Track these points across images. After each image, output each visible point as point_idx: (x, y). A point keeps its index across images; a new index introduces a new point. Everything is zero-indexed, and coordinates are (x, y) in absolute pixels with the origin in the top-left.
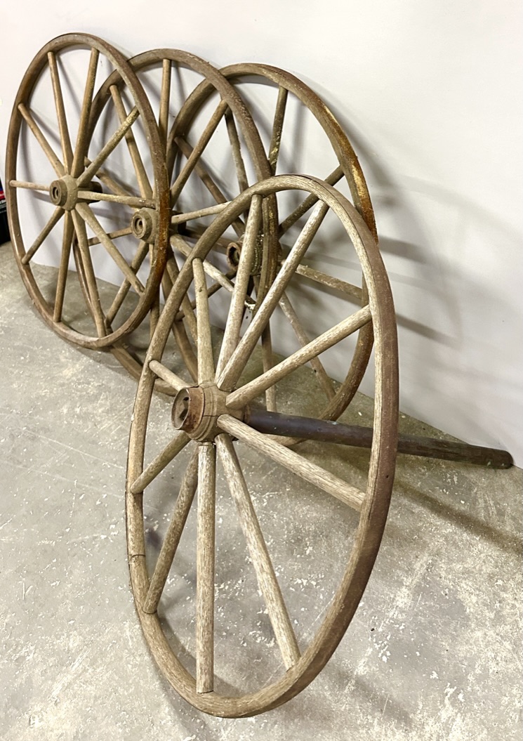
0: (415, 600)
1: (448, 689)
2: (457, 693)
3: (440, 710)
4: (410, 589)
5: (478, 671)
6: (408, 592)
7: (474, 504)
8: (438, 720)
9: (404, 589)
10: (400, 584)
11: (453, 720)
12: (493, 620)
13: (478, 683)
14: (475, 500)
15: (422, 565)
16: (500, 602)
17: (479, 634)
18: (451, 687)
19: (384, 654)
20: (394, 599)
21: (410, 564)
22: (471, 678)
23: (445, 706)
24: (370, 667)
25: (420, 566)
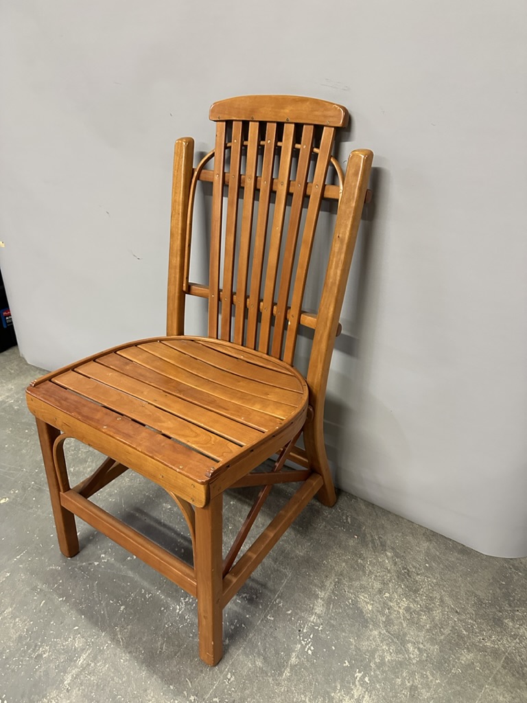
0: (328, 609)
1: (357, 674)
2: (364, 676)
3: (352, 689)
4: (323, 601)
5: (377, 660)
6: (322, 602)
7: (364, 538)
8: (352, 697)
9: (319, 600)
10: (317, 597)
11: (363, 697)
12: (384, 622)
13: (379, 669)
14: (365, 535)
15: (331, 583)
16: (388, 609)
17: (376, 633)
18: (359, 672)
19: (309, 648)
20: (313, 608)
21: (323, 582)
22: (372, 665)
23: (356, 686)
24: (299, 658)
25: (329, 584)
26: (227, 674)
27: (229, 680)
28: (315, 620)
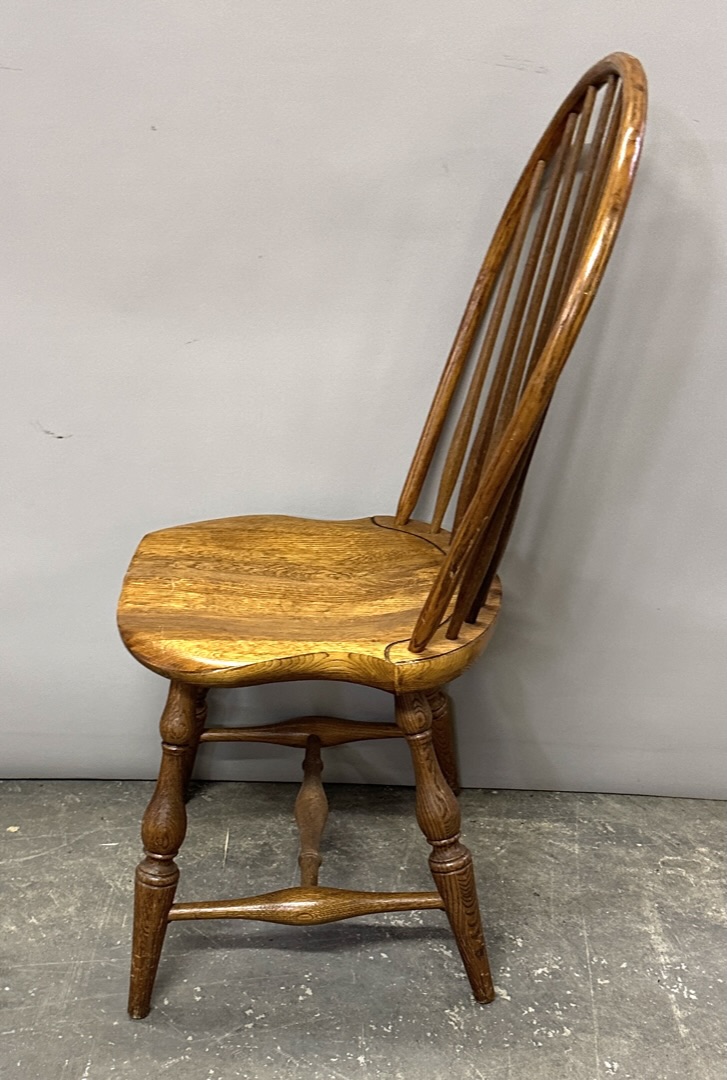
26: (604, 1065)
27: (612, 1069)
28: (668, 961)
